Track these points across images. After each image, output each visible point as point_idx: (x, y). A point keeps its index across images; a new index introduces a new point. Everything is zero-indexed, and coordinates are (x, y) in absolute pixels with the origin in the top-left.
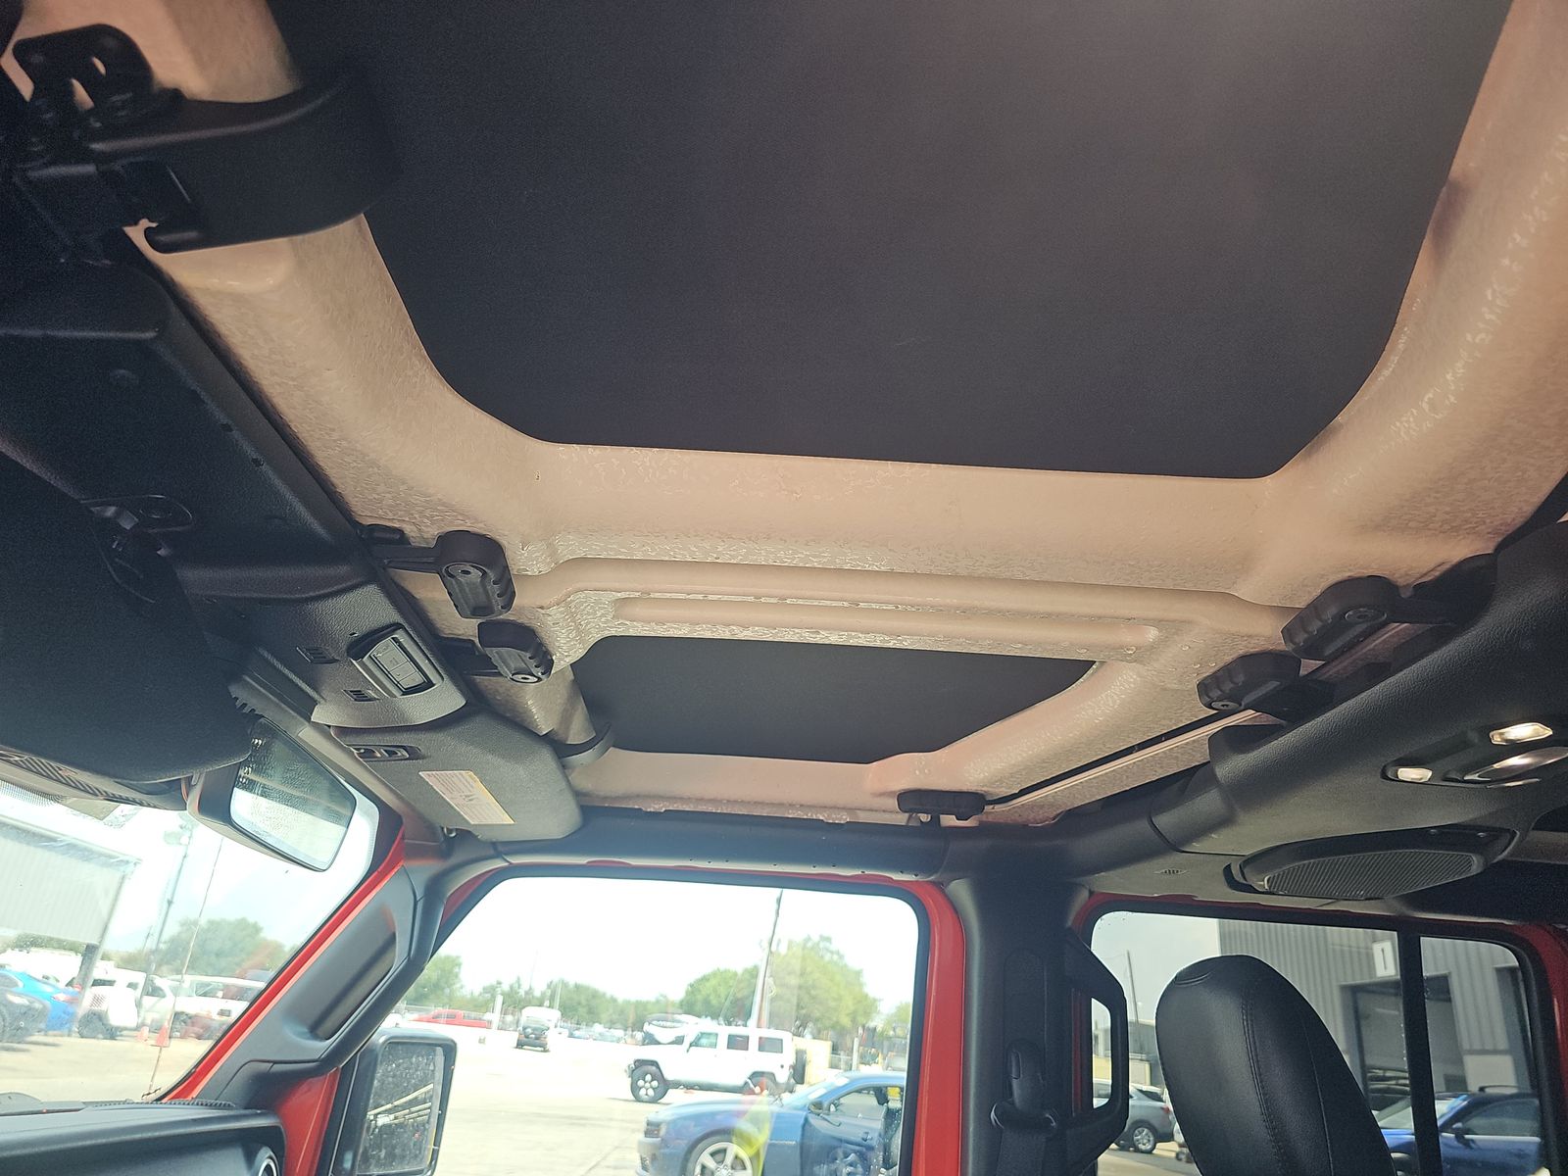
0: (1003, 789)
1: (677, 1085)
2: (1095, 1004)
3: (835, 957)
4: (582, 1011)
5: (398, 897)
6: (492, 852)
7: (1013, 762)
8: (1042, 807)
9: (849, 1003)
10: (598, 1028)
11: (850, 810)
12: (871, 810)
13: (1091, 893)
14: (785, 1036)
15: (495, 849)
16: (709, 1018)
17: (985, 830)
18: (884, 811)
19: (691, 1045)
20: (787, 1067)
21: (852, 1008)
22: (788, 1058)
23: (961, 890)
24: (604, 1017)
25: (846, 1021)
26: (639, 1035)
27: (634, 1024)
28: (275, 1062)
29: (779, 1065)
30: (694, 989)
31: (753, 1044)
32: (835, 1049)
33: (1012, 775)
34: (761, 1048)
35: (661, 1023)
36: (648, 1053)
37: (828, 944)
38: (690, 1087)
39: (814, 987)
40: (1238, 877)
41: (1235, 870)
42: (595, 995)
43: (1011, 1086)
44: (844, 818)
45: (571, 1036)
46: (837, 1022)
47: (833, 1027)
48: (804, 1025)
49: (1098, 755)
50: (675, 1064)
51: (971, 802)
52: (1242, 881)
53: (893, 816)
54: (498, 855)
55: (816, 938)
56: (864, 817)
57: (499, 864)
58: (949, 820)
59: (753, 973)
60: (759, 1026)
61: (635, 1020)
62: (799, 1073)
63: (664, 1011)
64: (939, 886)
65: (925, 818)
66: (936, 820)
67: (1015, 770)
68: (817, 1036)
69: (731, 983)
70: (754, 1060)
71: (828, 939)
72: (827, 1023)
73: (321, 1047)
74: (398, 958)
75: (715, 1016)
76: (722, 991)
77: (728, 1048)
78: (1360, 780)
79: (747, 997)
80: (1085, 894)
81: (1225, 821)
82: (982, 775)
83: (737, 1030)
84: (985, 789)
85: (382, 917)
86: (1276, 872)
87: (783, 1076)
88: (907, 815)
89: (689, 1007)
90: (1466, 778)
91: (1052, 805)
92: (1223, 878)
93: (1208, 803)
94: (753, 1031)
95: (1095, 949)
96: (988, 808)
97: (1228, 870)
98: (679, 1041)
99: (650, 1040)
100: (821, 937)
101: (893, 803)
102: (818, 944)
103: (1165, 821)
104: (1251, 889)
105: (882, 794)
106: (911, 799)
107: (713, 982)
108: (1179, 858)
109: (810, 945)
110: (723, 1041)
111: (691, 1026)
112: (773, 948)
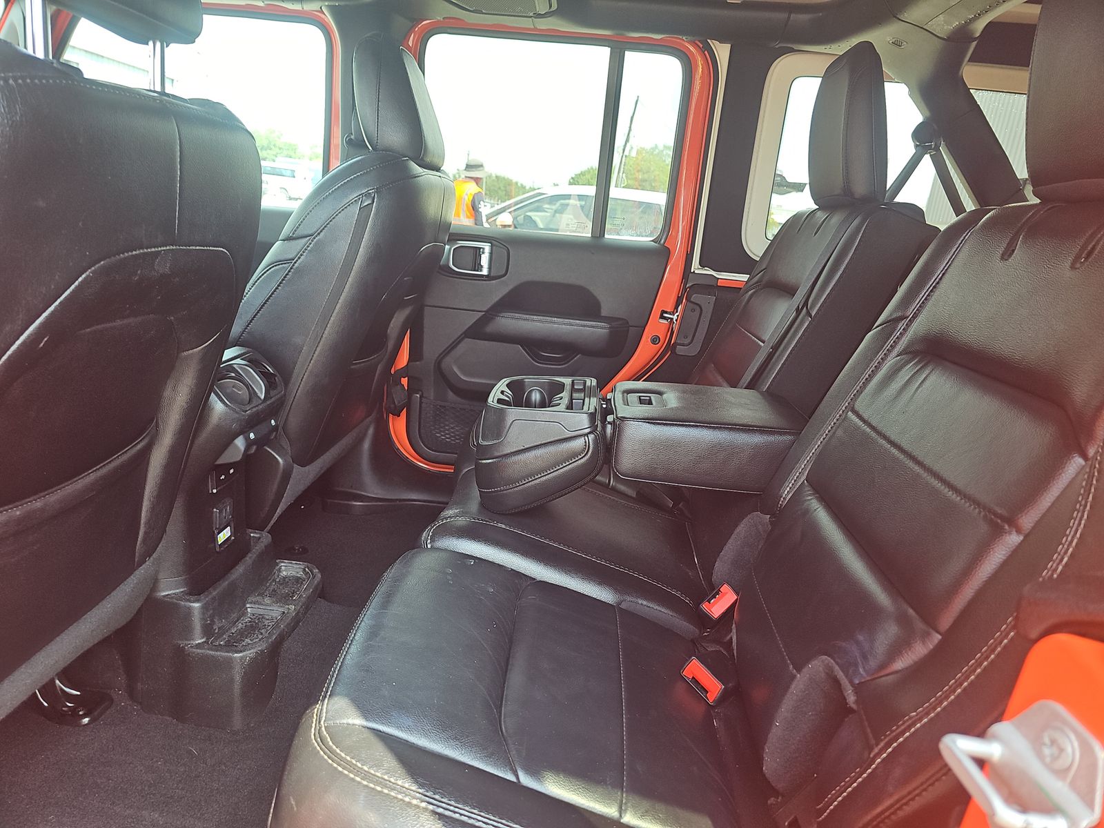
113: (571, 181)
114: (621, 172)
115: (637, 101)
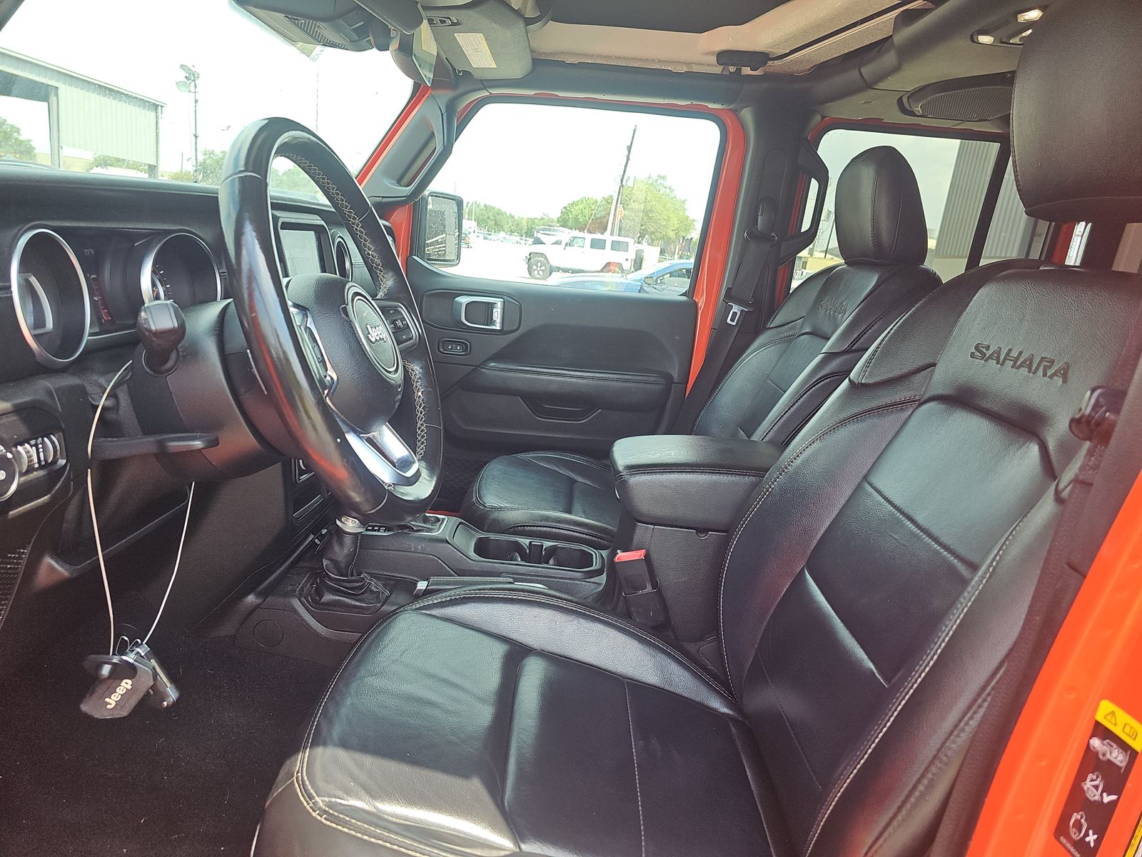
0: (780, 50)
1: (558, 269)
2: (813, 181)
3: (668, 191)
4: (491, 223)
5: (431, 111)
6: (481, 86)
7: (787, 32)
8: (802, 62)
9: (675, 222)
10: (502, 234)
11: (688, 64)
12: (700, 64)
13: (823, 117)
14: (631, 241)
15: (482, 83)
16: (577, 230)
17: (767, 77)
18: (708, 65)
19: (566, 245)
20: (630, 261)
21: (677, 226)
22: (631, 255)
23: (747, 115)
24: (506, 227)
25: (672, 234)
26: (531, 240)
27: (526, 233)
28: (383, 197)
29: (624, 258)
30: (566, 211)
31: (608, 245)
32: (662, 252)
33: (786, 41)
34: (613, 248)
35: (545, 232)
36: (538, 248)
37: (662, 181)
38: (565, 271)
39: (651, 211)
40: (907, 106)
41: (905, 100)
42: (499, 213)
43: (757, 219)
44: (684, 69)
45: (485, 238)
46: (666, 235)
47: (662, 238)
48: (642, 236)
49: (836, 27)
50: (557, 256)
51: (758, 58)
52: (909, 109)
53: (714, 69)
54: (485, 88)
55: (655, 177)
56: (695, 69)
57: (485, 93)
58: (746, 71)
59: (608, 201)
60: (612, 234)
61: (529, 231)
62: (638, 264)
63: (548, 226)
64: (735, 112)
65: (732, 69)
66: (739, 70)
67: (788, 37)
68: (651, 244)
69: (593, 207)
70: (609, 255)
71: (664, 178)
72: (659, 235)
73: (407, 191)
74: (438, 143)
75: (582, 229)
76: (587, 212)
77: (591, 247)
78: (961, 43)
79: (604, 217)
80: (818, 118)
81: (896, 69)
82: (768, 41)
83: (598, 236)
84: (769, 50)
85: (424, 122)
86: (924, 102)
87: (627, 266)
88: (722, 67)
89: (564, 223)
90: (1011, 41)
91: (808, 61)
92: (897, 107)
93: (890, 58)
94: (607, 236)
95: (819, 152)
96: (770, 63)
97: (900, 100)
98: (558, 243)
99: (538, 242)
100: (659, 176)
101: (713, 59)
102: (656, 181)
103: (866, 70)
104: (912, 114)
105: (708, 54)
106: (726, 57)
107: (581, 206)
108: (872, 92)
109: (651, 181)
110: (588, 243)
111: (565, 234)
112: (624, 183)
113: (564, 210)
114: (619, 202)
115: (635, 130)
